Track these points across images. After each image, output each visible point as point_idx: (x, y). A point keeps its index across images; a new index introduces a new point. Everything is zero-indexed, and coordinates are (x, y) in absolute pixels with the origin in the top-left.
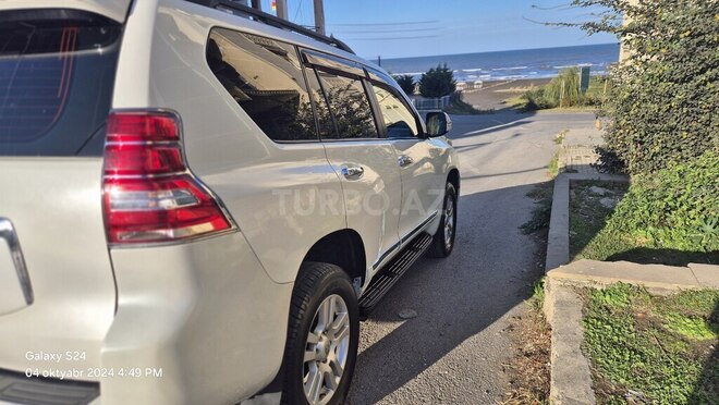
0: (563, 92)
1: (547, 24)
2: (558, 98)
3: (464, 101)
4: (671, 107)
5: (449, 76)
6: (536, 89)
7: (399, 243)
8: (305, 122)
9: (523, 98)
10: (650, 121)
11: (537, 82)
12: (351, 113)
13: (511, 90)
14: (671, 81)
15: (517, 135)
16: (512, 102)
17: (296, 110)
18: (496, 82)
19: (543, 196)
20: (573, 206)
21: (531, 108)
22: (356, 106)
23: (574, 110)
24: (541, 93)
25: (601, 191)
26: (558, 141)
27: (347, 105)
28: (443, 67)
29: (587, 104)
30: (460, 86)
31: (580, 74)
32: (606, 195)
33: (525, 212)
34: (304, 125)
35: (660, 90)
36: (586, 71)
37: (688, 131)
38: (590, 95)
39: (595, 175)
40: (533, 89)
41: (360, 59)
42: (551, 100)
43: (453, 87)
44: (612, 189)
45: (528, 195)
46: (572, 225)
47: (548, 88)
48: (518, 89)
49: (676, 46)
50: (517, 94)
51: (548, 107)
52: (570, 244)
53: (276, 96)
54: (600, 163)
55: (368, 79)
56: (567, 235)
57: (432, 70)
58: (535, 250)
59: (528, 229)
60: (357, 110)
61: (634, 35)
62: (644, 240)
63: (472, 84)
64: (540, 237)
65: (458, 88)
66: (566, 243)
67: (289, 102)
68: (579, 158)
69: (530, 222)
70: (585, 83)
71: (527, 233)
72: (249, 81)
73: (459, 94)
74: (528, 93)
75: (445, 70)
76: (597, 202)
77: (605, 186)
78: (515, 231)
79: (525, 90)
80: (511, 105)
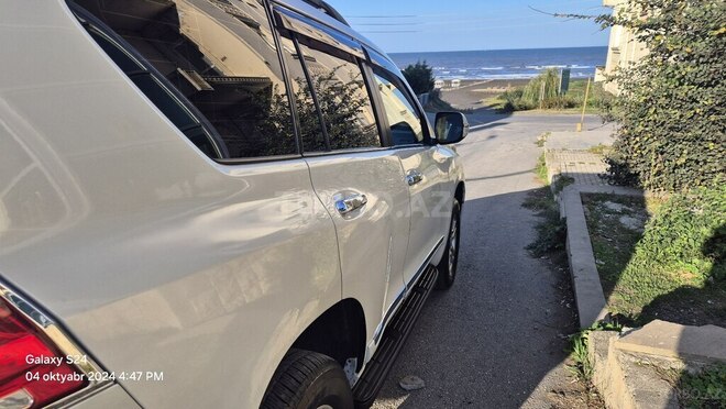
0: (542, 92)
1: (556, 15)
2: (537, 100)
3: (442, 99)
4: (695, 113)
5: (427, 73)
6: (514, 89)
7: (404, 291)
8: (278, 120)
9: (501, 98)
10: (671, 129)
11: (514, 82)
12: (333, 108)
13: (489, 89)
14: (693, 84)
15: (492, 137)
16: (488, 102)
17: (268, 103)
18: (472, 81)
19: (541, 206)
20: (592, 227)
21: (509, 109)
22: (338, 100)
23: (553, 112)
24: (520, 94)
25: (617, 207)
26: (540, 144)
27: (328, 98)
28: (422, 64)
29: (566, 107)
30: (438, 84)
31: (560, 76)
32: (624, 212)
33: (526, 227)
34: (277, 125)
35: (681, 95)
36: (566, 73)
37: (714, 141)
38: (568, 97)
39: (606, 188)
40: (509, 89)
41: (354, 32)
42: (530, 102)
43: (432, 84)
44: (629, 205)
45: (524, 205)
46: (598, 251)
47: (527, 89)
48: (495, 89)
49: (700, 45)
50: (495, 94)
51: (526, 109)
52: (602, 277)
53: (245, 84)
54: (609, 173)
55: (368, 62)
56: (595, 266)
57: (410, 66)
58: (553, 281)
59: (536, 250)
60: (340, 105)
61: (652, 31)
62: (689, 275)
63: (450, 82)
64: (557, 263)
65: (436, 86)
66: (596, 277)
67: (260, 93)
68: (572, 164)
69: (538, 242)
70: (565, 86)
71: (537, 255)
72: (215, 64)
73: (438, 92)
74: (506, 93)
75: (424, 67)
76: (617, 221)
77: (620, 200)
78: (522, 253)
79: (502, 90)
80: (488, 104)
